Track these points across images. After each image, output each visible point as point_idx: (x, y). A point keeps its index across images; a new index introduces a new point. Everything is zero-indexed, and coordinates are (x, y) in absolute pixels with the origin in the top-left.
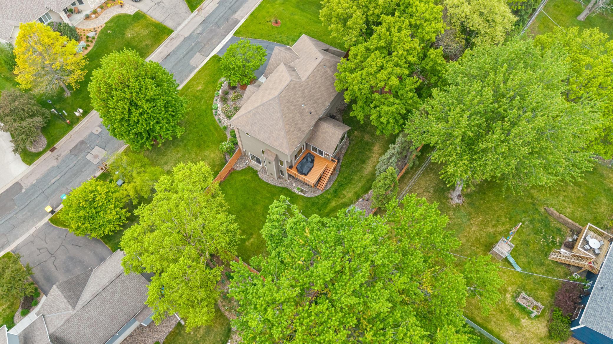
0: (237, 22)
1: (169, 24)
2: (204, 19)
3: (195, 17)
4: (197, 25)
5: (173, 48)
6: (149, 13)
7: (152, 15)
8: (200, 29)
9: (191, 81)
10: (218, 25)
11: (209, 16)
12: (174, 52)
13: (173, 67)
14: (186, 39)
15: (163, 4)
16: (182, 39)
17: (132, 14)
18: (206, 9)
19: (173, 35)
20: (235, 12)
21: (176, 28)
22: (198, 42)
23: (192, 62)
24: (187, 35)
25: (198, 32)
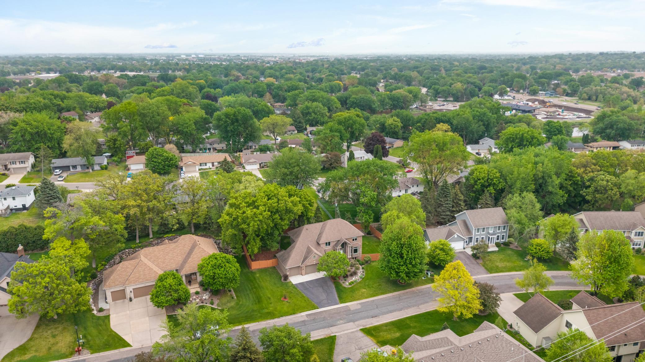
0: (307, 315)
1: (361, 334)
2: (331, 328)
3: (336, 333)
4: (338, 326)
5: (367, 320)
6: (373, 344)
7: (371, 342)
8: (339, 322)
9: (366, 298)
10: (324, 319)
11: (325, 327)
12: (368, 317)
13: (374, 309)
14: (354, 321)
15: (356, 347)
16: (357, 323)
17: (388, 346)
18: (323, 333)
19: (362, 328)
20: (303, 321)
21: (357, 331)
22: (346, 315)
23: (359, 307)
24: (351, 323)
25: (342, 321)
